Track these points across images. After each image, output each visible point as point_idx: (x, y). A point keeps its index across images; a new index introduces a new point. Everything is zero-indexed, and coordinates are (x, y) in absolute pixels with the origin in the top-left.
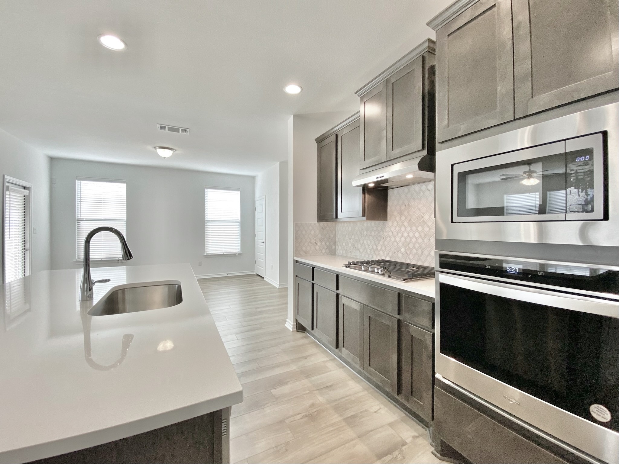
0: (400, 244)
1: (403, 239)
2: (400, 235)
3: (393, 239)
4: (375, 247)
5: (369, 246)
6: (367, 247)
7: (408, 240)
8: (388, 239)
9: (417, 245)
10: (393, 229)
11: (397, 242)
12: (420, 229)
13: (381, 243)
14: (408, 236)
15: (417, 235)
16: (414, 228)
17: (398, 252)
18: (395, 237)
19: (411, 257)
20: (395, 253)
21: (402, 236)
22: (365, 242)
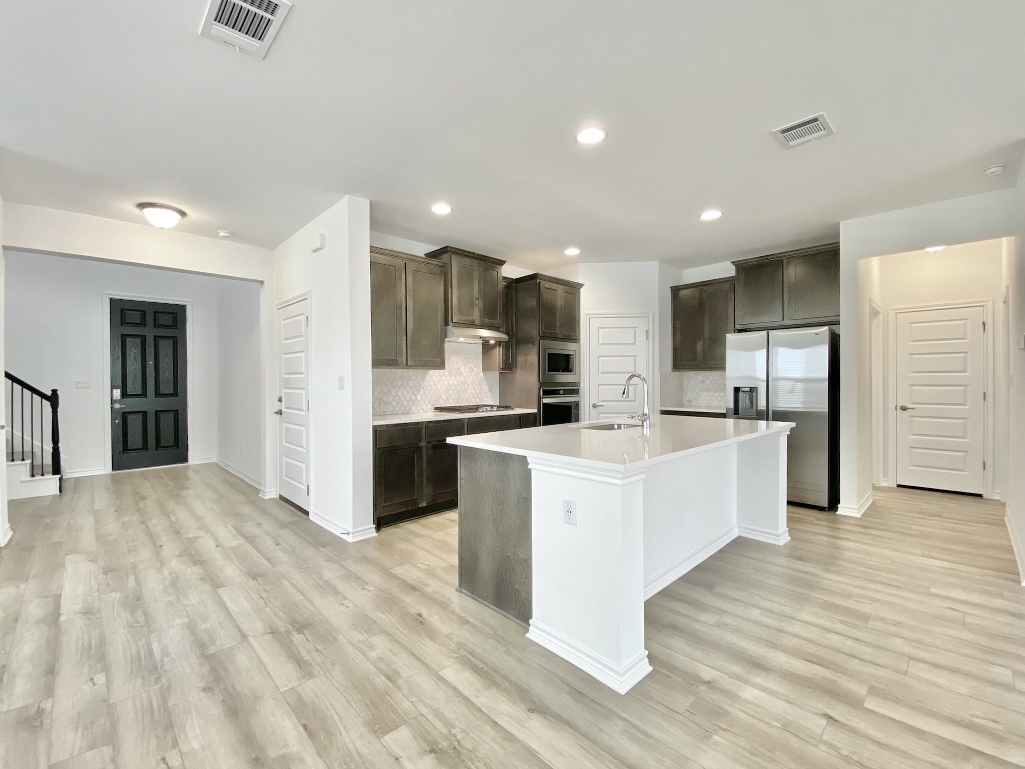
0: (441, 392)
1: (444, 387)
2: (441, 383)
3: (434, 388)
4: (413, 398)
5: (405, 397)
6: (402, 399)
7: (448, 387)
8: (429, 388)
9: (455, 392)
10: (434, 378)
11: (438, 390)
12: (458, 378)
13: (421, 392)
14: (449, 384)
15: (456, 383)
16: (453, 378)
17: (439, 399)
18: (436, 385)
19: (451, 401)
20: (436, 400)
21: (443, 385)
22: (400, 393)
